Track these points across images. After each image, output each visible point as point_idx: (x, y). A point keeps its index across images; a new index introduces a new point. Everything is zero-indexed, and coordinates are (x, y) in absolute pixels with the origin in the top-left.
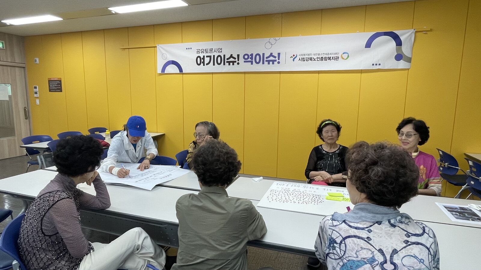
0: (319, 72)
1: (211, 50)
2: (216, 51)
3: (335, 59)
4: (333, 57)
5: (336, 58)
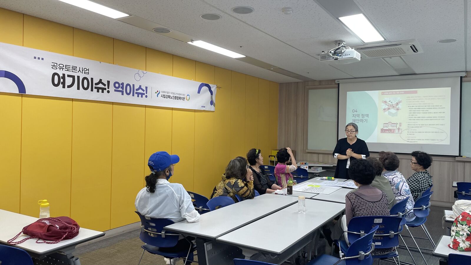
0: (172, 109)
1: (74, 68)
2: (81, 70)
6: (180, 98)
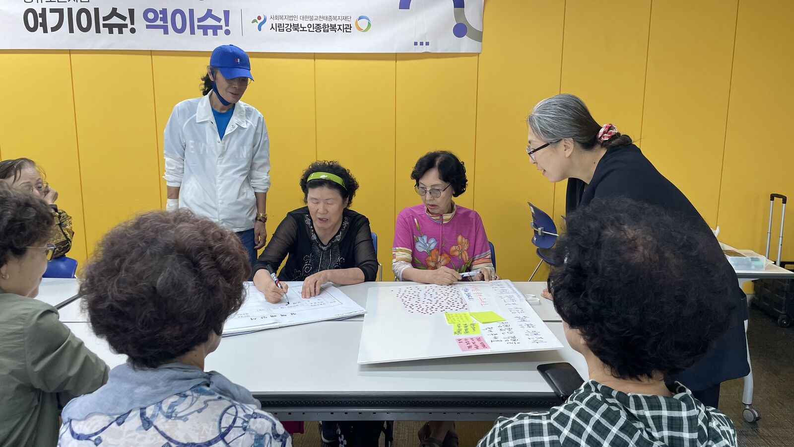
0: (315, 56)
3: (345, 30)
4: (340, 26)
5: (346, 28)
6: (333, 28)
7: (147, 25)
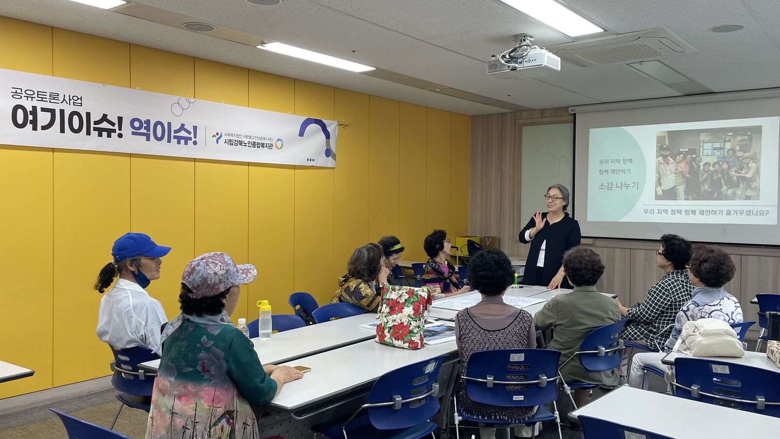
0: (249, 164)
1: (54, 97)
2: (67, 99)
6: (263, 145)
7: (132, 132)
